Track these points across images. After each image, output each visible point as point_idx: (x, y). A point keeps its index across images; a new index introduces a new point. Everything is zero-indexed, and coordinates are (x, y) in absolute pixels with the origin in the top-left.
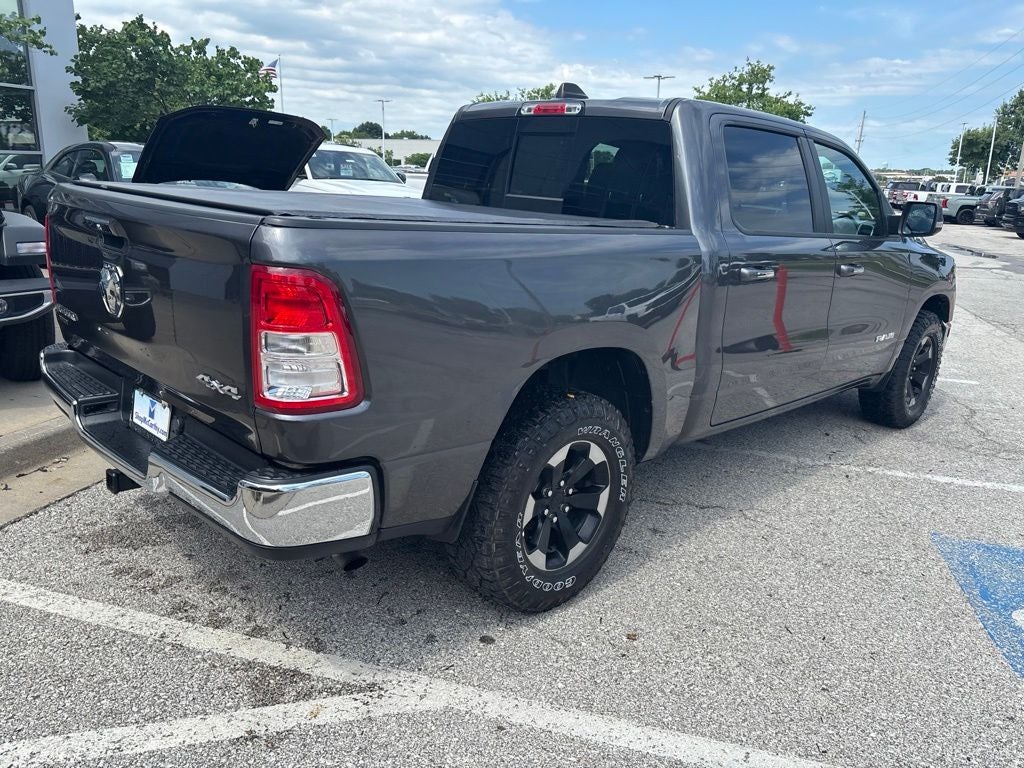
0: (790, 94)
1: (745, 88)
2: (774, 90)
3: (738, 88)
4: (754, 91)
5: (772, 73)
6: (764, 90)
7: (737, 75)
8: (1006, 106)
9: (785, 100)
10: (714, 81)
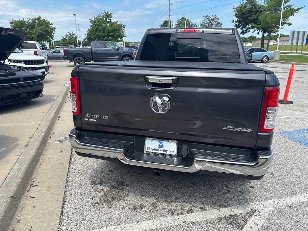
0: (118, 21)
1: (105, 19)
2: (113, 20)
3: (103, 19)
4: (108, 21)
5: (112, 15)
6: (110, 20)
7: (102, 15)
8: (161, 25)
9: (117, 23)
10: (95, 17)
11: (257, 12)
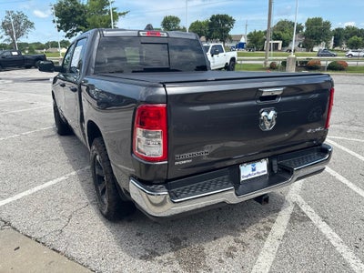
11: (82, 12)
